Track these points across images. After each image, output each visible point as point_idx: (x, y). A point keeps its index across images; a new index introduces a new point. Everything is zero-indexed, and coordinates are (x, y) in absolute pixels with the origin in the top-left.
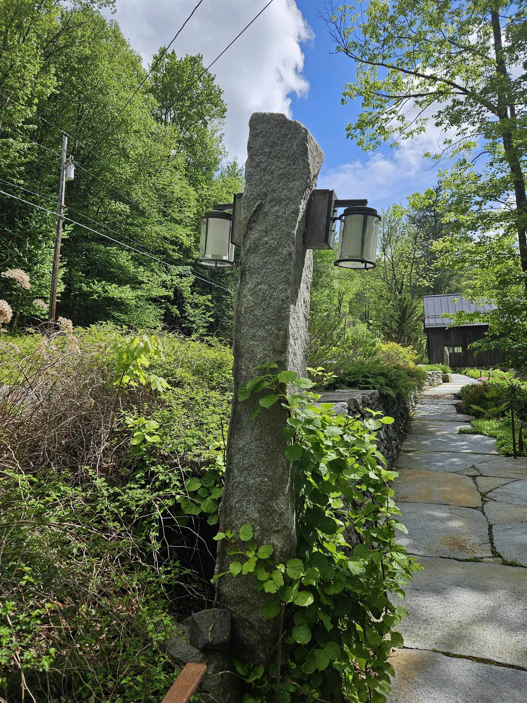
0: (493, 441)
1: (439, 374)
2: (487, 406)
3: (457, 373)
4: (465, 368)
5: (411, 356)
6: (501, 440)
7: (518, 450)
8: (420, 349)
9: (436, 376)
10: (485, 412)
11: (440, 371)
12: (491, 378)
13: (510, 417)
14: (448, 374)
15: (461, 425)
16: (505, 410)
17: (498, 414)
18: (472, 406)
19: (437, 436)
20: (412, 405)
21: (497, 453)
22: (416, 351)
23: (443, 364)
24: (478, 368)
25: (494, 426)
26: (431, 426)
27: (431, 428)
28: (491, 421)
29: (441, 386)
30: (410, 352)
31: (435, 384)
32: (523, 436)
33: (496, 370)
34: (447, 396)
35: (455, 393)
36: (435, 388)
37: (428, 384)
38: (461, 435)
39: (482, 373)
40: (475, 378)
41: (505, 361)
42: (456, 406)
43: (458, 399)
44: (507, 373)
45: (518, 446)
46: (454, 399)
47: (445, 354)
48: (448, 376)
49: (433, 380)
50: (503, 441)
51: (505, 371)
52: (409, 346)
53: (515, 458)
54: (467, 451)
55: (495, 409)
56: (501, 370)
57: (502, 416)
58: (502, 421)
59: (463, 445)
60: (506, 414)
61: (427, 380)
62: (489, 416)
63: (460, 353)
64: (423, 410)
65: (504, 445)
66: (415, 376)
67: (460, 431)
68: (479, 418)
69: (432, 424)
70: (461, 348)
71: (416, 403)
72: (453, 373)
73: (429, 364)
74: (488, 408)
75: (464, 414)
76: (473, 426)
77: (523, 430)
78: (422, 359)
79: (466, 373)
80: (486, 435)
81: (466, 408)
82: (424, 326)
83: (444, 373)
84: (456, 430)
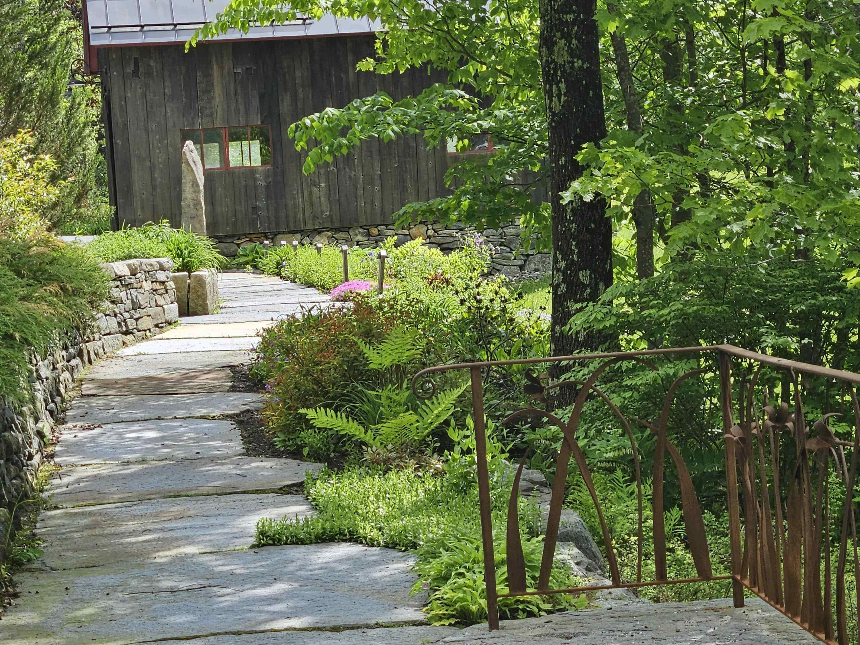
0: (401, 566)
1: (161, 276)
2: (376, 406)
3: (240, 267)
4: (275, 243)
5: (28, 183)
6: (435, 555)
7: (502, 589)
8: (70, 152)
9: (147, 286)
10: (368, 438)
11: (166, 261)
12: (389, 284)
13: (469, 451)
14: (204, 273)
15: (264, 506)
16: (447, 423)
17: (423, 442)
18: (311, 413)
19: (161, 568)
20: (40, 434)
21: (420, 616)
22: (48, 160)
23: (176, 225)
24: (334, 240)
25: (408, 499)
26: (132, 525)
27: (133, 533)
28: (392, 475)
29: (170, 333)
30: (22, 164)
31: (146, 323)
32: (523, 529)
33: (409, 245)
34: (204, 379)
35: (235, 361)
36: (144, 347)
37: (113, 323)
38: (264, 552)
39: (352, 259)
40: (324, 288)
41: (443, 193)
42: (240, 423)
43: (249, 390)
44: (454, 256)
45: (502, 572)
46: (233, 389)
47: (187, 180)
48: (201, 281)
49: (136, 306)
50: (446, 557)
51: (446, 250)
52: (14, 132)
53: (494, 626)
54: (295, 623)
55: (410, 417)
56: (431, 243)
57: (440, 451)
58: (437, 474)
59: (275, 599)
60: (454, 435)
61: (106, 305)
62: (383, 454)
63: (252, 171)
64: (95, 455)
65: (446, 578)
66: (51, 279)
67: (262, 533)
68: (341, 469)
69: (134, 517)
70: (256, 145)
71: (60, 421)
72: (225, 268)
73: (116, 226)
74: (381, 419)
75: (276, 454)
76: (315, 508)
77: (522, 503)
78: (78, 200)
79: (279, 265)
80: (371, 543)
81: (287, 429)
82: (87, 37)
83: (186, 267)
84: (242, 535)
